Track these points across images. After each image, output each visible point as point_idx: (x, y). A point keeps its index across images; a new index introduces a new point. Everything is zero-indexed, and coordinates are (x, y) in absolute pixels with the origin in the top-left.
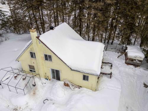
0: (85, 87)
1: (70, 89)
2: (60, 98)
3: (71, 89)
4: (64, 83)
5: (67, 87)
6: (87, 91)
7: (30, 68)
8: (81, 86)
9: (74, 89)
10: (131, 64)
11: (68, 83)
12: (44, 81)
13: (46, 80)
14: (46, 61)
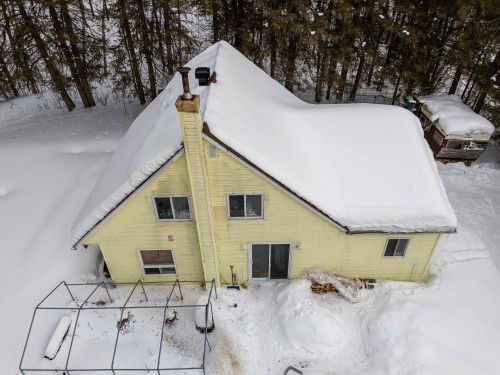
0: (388, 279)
1: (343, 301)
2: (331, 346)
3: (348, 300)
4: (309, 284)
5: (325, 296)
6: (407, 292)
7: (145, 263)
8: (371, 277)
9: (354, 296)
10: (457, 160)
11: (331, 280)
12: (228, 296)
13: (234, 291)
14: (237, 222)
